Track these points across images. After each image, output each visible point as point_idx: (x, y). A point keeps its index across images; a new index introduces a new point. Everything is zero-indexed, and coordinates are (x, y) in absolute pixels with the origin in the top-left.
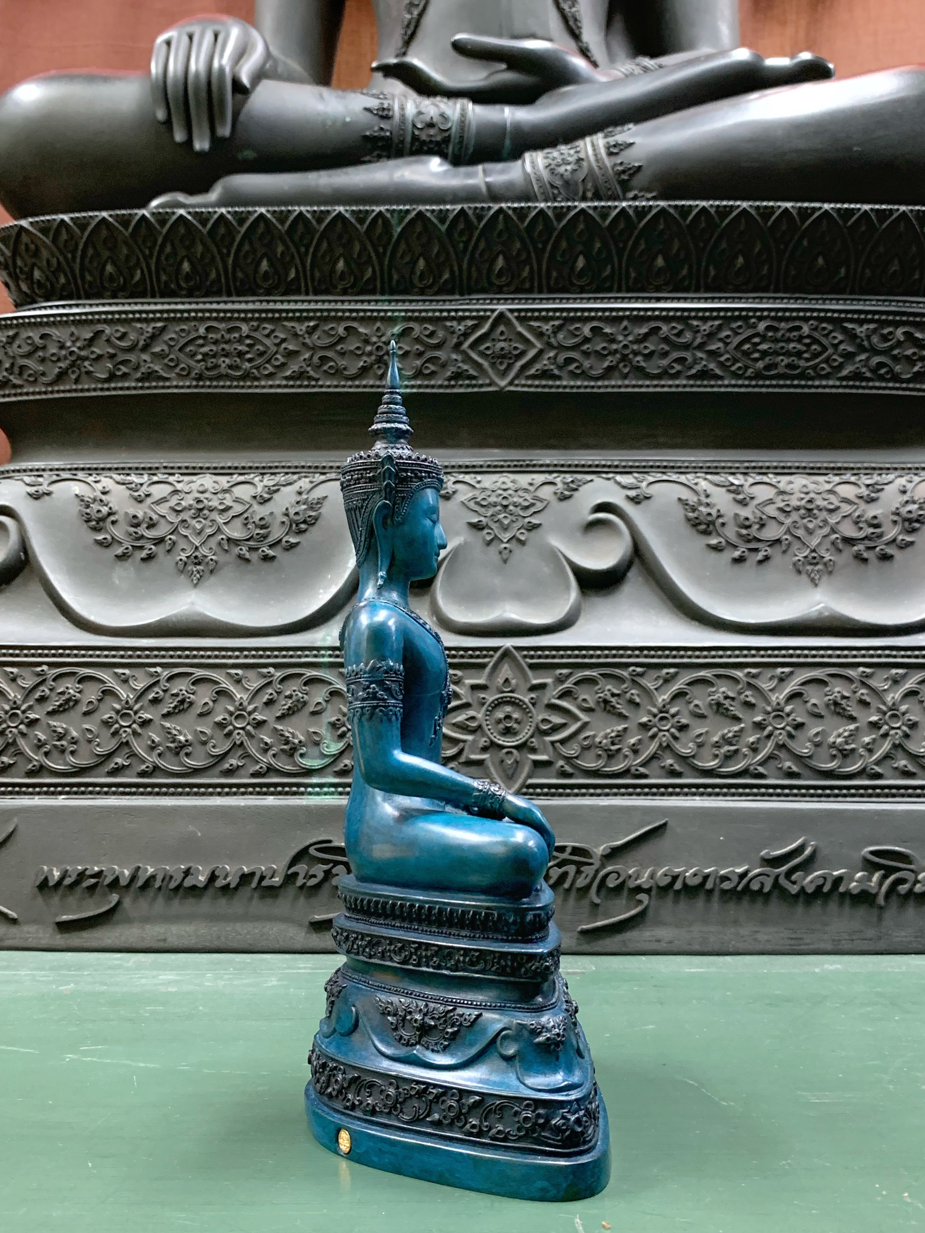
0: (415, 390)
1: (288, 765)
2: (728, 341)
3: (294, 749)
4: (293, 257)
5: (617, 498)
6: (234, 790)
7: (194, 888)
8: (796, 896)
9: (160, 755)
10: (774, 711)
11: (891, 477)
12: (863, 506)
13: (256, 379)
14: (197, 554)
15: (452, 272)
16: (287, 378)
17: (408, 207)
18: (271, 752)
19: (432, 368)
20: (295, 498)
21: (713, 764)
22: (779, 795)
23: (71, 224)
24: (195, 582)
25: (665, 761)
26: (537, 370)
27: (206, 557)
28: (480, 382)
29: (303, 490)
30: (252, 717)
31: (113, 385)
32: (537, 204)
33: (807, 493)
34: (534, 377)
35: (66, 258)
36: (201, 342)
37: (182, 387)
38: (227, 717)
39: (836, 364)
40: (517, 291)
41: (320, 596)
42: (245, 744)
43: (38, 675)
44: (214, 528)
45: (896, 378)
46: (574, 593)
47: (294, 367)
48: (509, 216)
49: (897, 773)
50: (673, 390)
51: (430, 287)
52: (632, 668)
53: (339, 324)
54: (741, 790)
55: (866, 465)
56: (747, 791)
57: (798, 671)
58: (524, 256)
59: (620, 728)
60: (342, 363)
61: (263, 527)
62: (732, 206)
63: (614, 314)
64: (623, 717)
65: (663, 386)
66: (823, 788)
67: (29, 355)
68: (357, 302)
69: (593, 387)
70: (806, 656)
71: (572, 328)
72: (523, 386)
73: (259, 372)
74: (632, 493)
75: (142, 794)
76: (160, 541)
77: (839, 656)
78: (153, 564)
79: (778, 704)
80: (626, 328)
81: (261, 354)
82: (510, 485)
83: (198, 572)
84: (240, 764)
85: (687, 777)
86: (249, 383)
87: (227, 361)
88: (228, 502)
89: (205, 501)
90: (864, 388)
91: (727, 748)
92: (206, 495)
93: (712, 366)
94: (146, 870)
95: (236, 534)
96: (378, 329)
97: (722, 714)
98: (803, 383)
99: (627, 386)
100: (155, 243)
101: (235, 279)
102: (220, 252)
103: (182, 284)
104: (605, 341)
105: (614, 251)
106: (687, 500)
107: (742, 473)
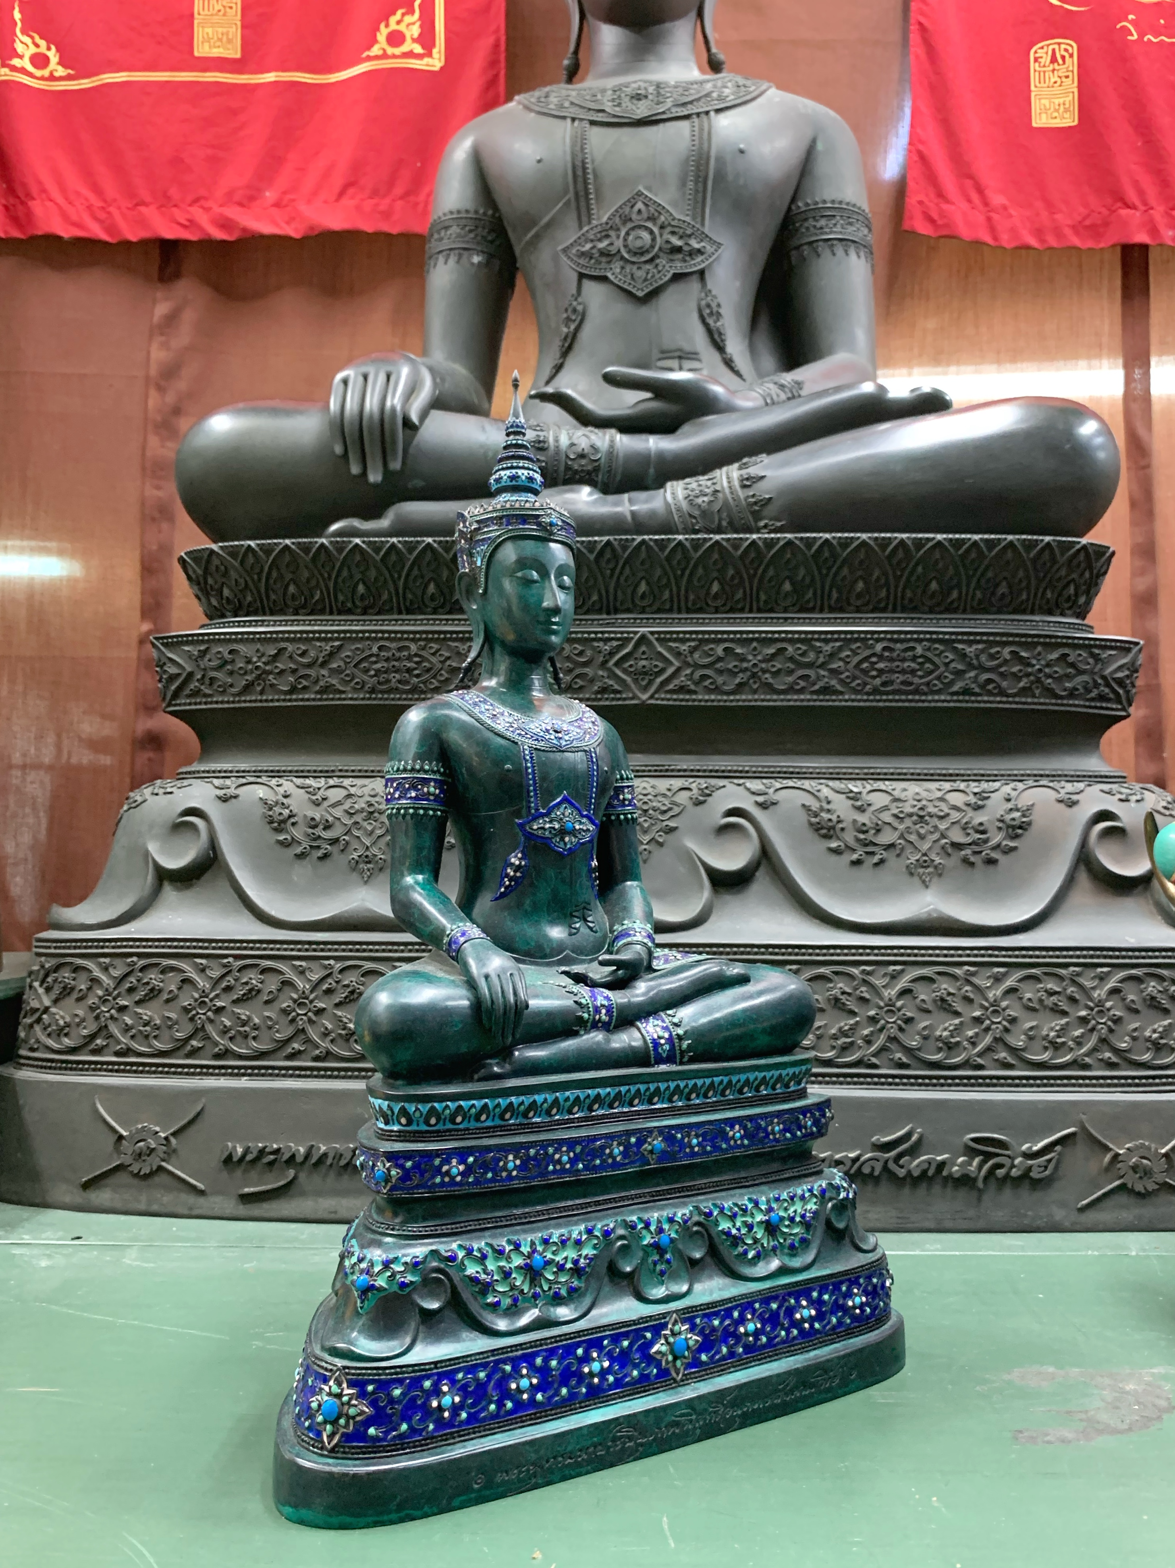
2: (848, 660)
5: (747, 804)
8: (904, 1178)
9: (332, 1041)
10: (887, 1005)
11: (997, 785)
12: (971, 813)
13: (423, 692)
14: (368, 853)
15: (599, 595)
19: (580, 682)
21: (830, 1054)
22: (890, 1084)
23: (257, 549)
24: (365, 879)
26: (675, 686)
27: (376, 856)
28: (624, 696)
31: (294, 697)
33: (919, 801)
34: (672, 692)
35: (253, 580)
36: (374, 659)
37: (356, 699)
39: (946, 681)
40: (658, 612)
43: (225, 966)
45: (1002, 693)
46: (707, 892)
48: (651, 547)
49: (997, 1064)
50: (798, 704)
54: (855, 1079)
55: (975, 772)
56: (862, 1080)
57: (909, 968)
58: (664, 581)
63: (745, 636)
65: (789, 700)
66: (930, 1077)
67: (219, 668)
69: (725, 701)
70: (916, 955)
72: (663, 700)
73: (425, 686)
74: (760, 799)
75: (316, 1077)
76: (334, 841)
77: (946, 956)
78: (328, 862)
79: (890, 1000)
80: (755, 649)
81: (428, 670)
82: (650, 790)
83: (369, 871)
86: (416, 696)
87: (398, 676)
90: (973, 702)
91: (843, 1040)
92: (377, 799)
93: (833, 682)
94: (319, 1148)
97: (840, 1009)
98: (917, 697)
99: (756, 700)
100: (334, 567)
101: (405, 598)
102: (392, 576)
103: (358, 603)
104: (736, 660)
105: (745, 576)
106: (810, 806)
107: (861, 779)
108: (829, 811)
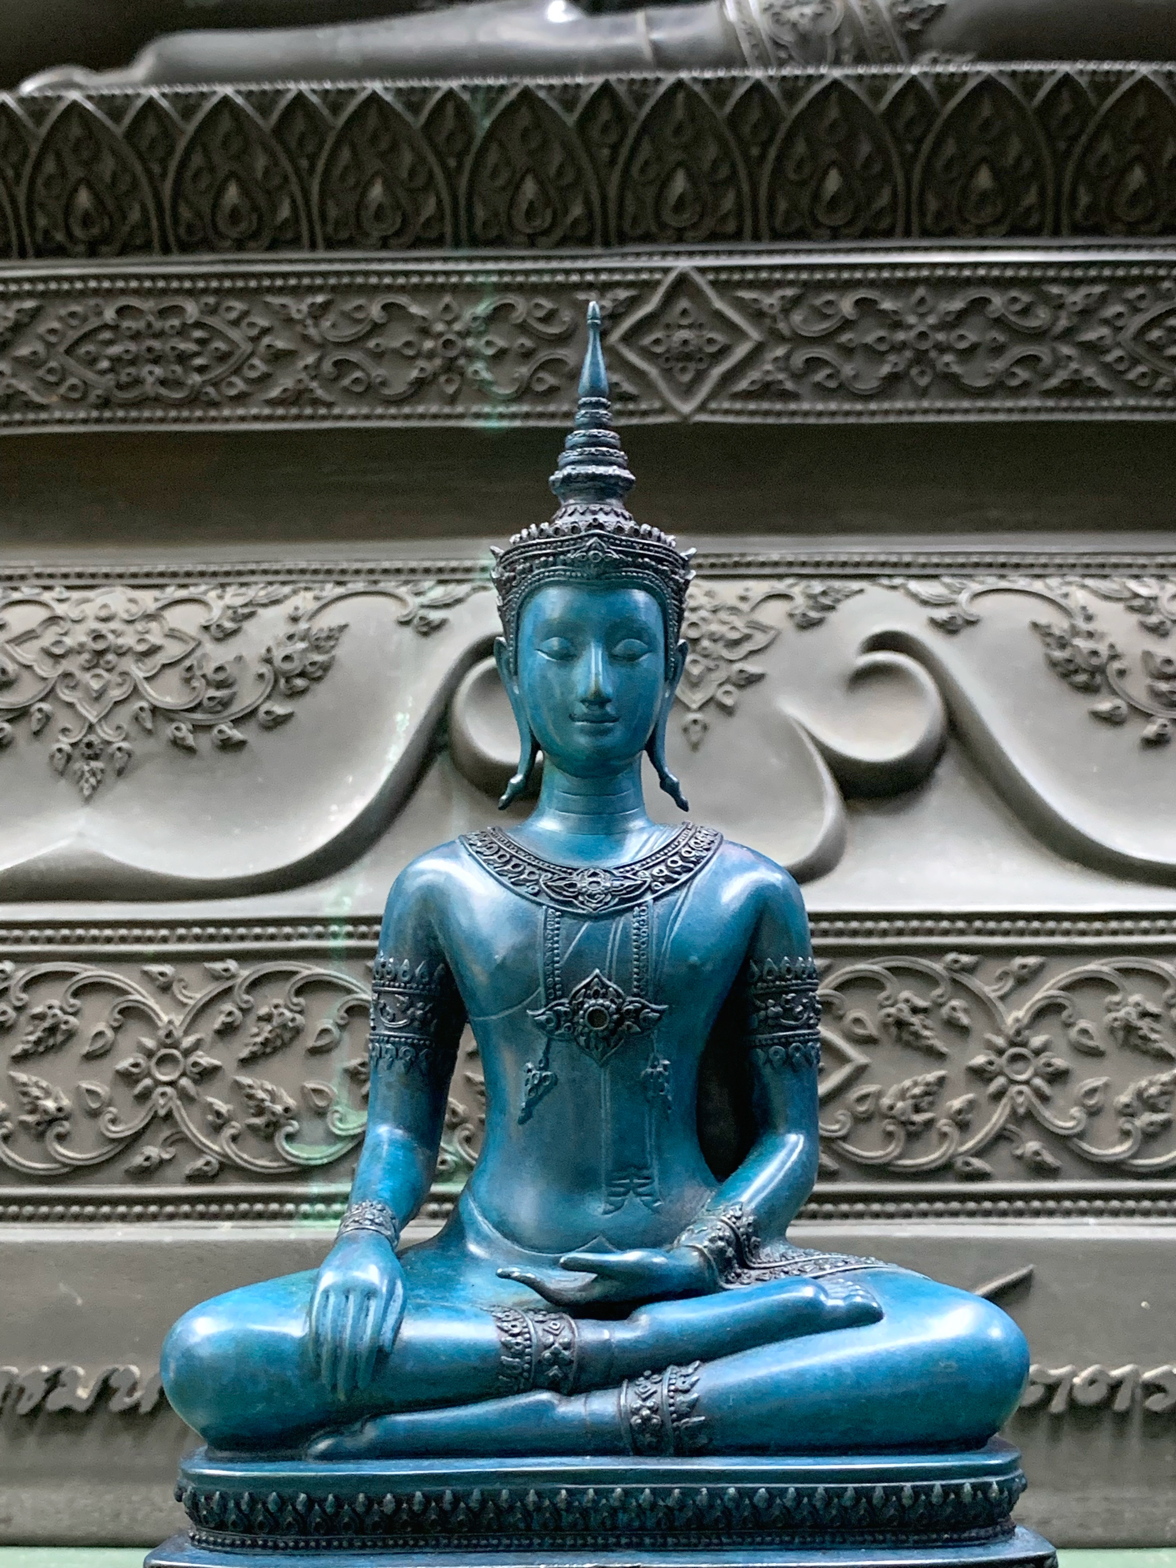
0: (517, 423)
1: (262, 1157)
2: (1119, 323)
3: (274, 1125)
4: (286, 178)
5: (913, 626)
6: (153, 1209)
7: (66, 1412)
9: (6, 1139)
13: (213, 404)
14: (92, 738)
15: (587, 203)
16: (271, 403)
17: (502, 81)
18: (228, 1132)
19: (551, 380)
20: (284, 629)
21: (1120, 1150)
24: (87, 793)
25: (1023, 1142)
26: (753, 382)
27: (109, 743)
28: (644, 406)
29: (300, 612)
30: (192, 1059)
32: (747, 73)
34: (745, 396)
36: (107, 335)
37: (72, 422)
38: (141, 1060)
40: (714, 237)
41: (332, 818)
42: (176, 1114)
44: (126, 689)
46: (831, 808)
47: (285, 382)
48: (696, 94)
50: (1015, 417)
51: (546, 233)
52: (951, 956)
53: (371, 300)
58: (724, 172)
59: (931, 1076)
60: (378, 372)
61: (220, 685)
62: (1119, 73)
63: (899, 274)
64: (936, 1056)
65: (996, 411)
68: (406, 260)
69: (860, 414)
71: (818, 302)
72: (728, 413)
73: (218, 390)
74: (942, 614)
76: (19, 714)
80: (922, 301)
81: (223, 357)
82: (702, 600)
83: (93, 774)
84: (166, 1156)
85: (1070, 1178)
86: (199, 413)
87: (158, 371)
88: (155, 639)
89: (111, 637)
91: (1147, 1117)
92: (113, 625)
93: (1089, 371)
95: (168, 699)
96: (447, 308)
97: (1136, 1048)
99: (926, 412)
100: (25, 155)
101: (176, 221)
102: (148, 171)
103: (78, 232)
104: (882, 326)
105: (895, 159)
106: (1049, 627)
107: (1153, 576)
108: (1090, 635)
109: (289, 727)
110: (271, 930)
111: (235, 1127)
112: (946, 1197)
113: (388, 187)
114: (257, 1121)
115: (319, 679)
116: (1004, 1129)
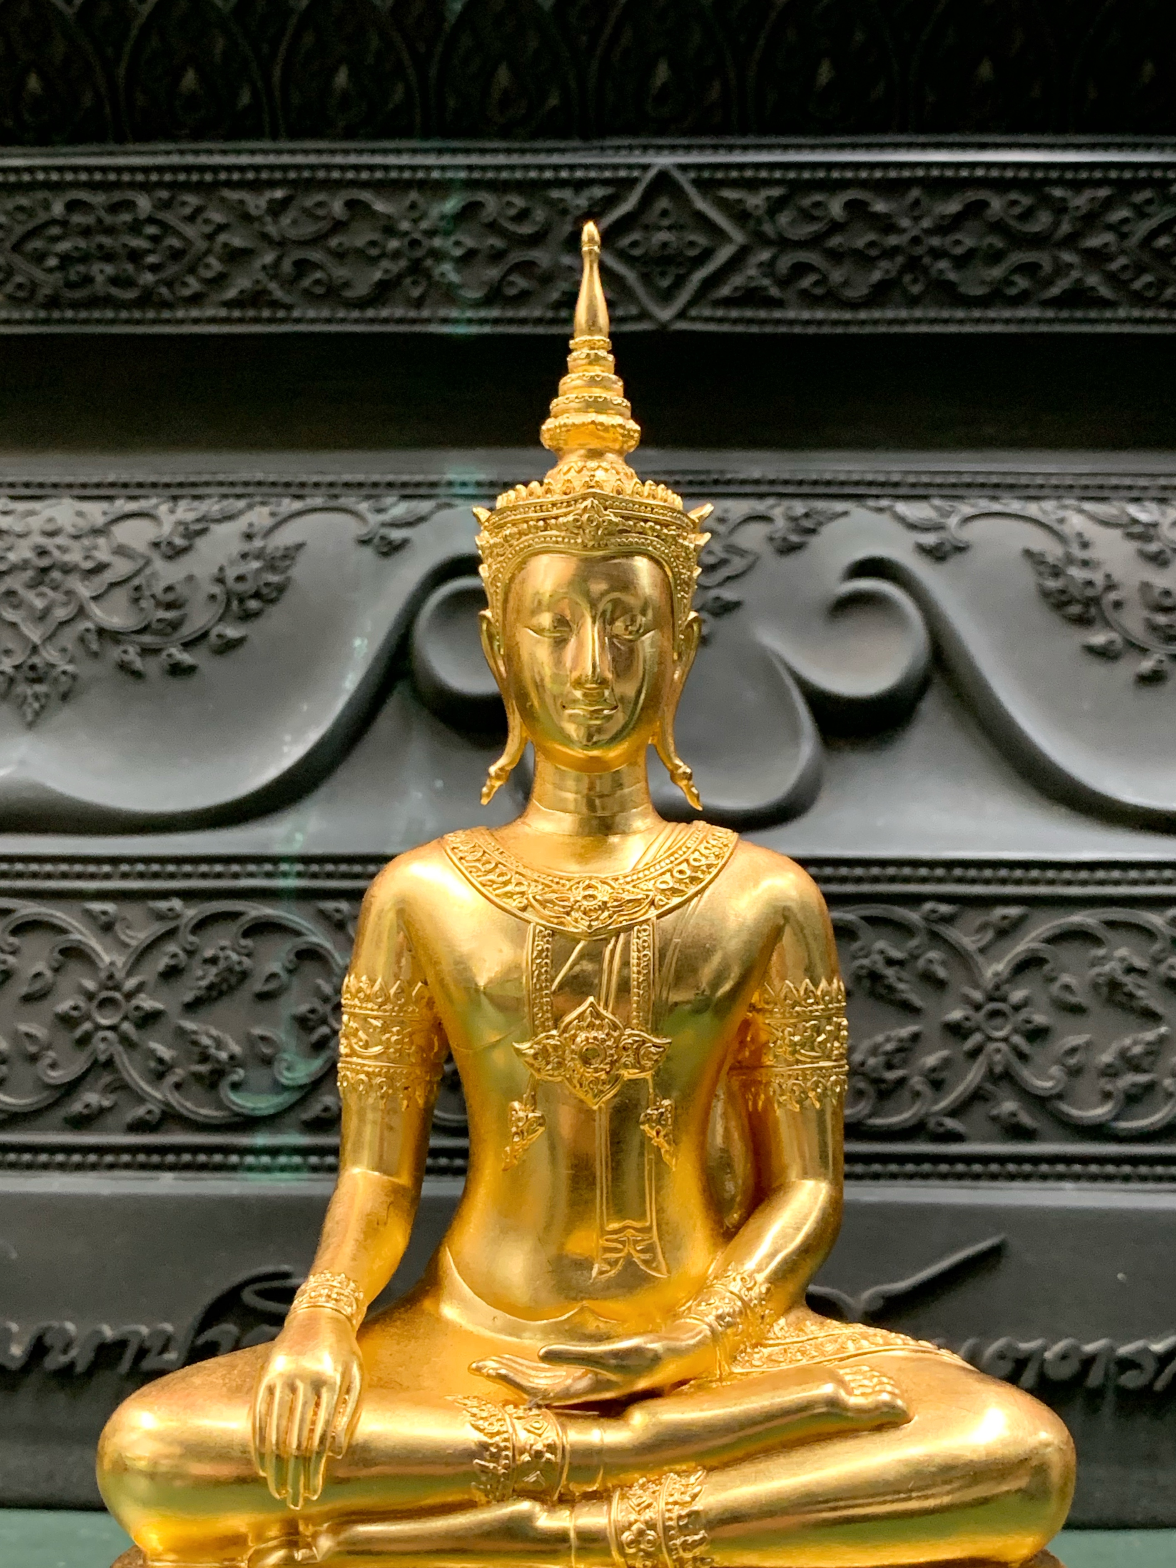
0: (487, 329)
1: (206, 1106)
2: (1125, 229)
3: (219, 1073)
4: (245, 63)
5: (899, 552)
6: (91, 1159)
7: (1, 1369)
13: (166, 305)
14: (36, 660)
15: (565, 93)
16: (229, 304)
18: (171, 1079)
19: (521, 282)
20: (238, 546)
21: (1100, 1112)
24: (29, 718)
25: (998, 1104)
26: (736, 289)
27: (53, 666)
28: (620, 313)
29: (255, 529)
30: (134, 1002)
34: (727, 302)
36: (55, 231)
37: (19, 322)
38: (82, 1004)
40: (697, 130)
41: (286, 749)
42: (117, 1059)
44: (71, 609)
46: (808, 745)
47: (241, 283)
50: (1013, 329)
51: (521, 123)
52: (928, 906)
53: (333, 196)
58: (709, 60)
59: (905, 1031)
60: (340, 273)
61: (170, 606)
63: (893, 174)
64: (909, 1009)
65: (993, 321)
68: (373, 152)
69: (847, 323)
72: (708, 321)
73: (171, 291)
74: (930, 539)
80: (917, 203)
81: (176, 255)
83: (36, 697)
84: (106, 1103)
85: (1046, 1141)
86: (151, 314)
87: (109, 269)
88: (103, 555)
89: (56, 553)
91: (1130, 1078)
92: (59, 540)
93: (1093, 280)
95: (115, 620)
96: (413, 206)
97: (1122, 1006)
99: (918, 321)
101: (131, 108)
102: (101, 55)
103: (28, 118)
104: (872, 230)
105: (892, 49)
106: (1042, 555)
107: (1153, 499)
108: (1085, 563)
109: (241, 652)
110: (218, 868)
111: (178, 1074)
112: (918, 1159)
113: (353, 75)
114: (203, 1068)
115: (272, 601)
116: (979, 1088)
